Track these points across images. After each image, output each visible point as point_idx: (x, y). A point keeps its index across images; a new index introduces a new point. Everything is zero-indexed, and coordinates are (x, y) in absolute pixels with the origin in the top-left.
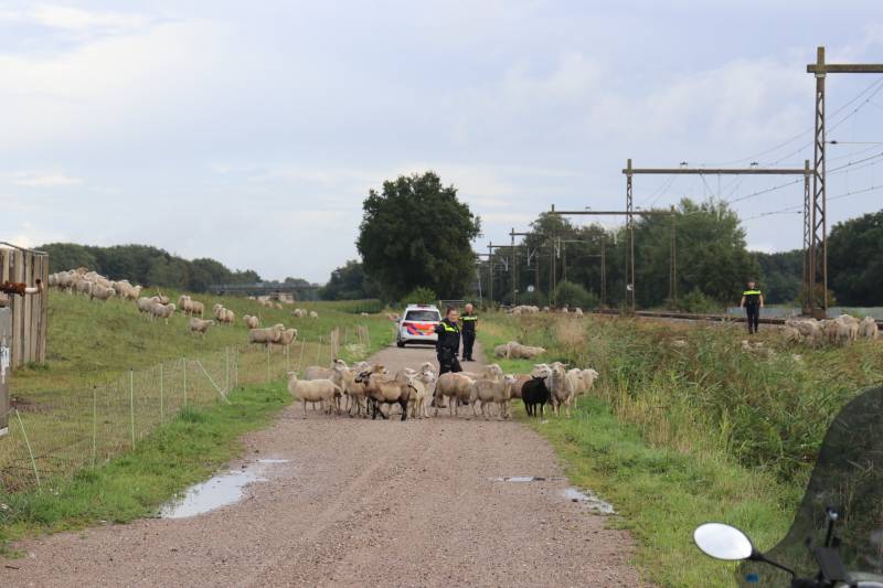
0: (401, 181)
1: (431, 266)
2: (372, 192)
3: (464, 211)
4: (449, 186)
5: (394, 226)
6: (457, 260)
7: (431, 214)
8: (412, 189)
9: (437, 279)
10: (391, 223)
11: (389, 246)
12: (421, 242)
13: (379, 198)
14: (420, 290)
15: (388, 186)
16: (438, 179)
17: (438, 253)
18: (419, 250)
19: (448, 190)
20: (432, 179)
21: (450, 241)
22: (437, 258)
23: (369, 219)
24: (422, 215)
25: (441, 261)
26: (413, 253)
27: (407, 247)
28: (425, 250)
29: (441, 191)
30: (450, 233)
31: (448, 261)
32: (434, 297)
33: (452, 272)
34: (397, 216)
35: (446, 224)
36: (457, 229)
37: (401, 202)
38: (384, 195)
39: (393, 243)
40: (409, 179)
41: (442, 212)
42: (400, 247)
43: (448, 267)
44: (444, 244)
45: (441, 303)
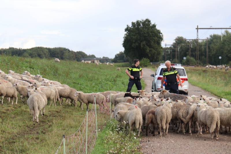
0: (138, 22)
1: (148, 51)
2: (128, 26)
3: (159, 32)
4: (154, 24)
5: (135, 37)
6: (157, 49)
7: (148, 33)
8: (141, 24)
9: (150, 55)
10: (134, 36)
11: (133, 44)
12: (144, 43)
13: (130, 28)
14: (144, 59)
15: (133, 23)
16: (150, 21)
17: (150, 46)
18: (144, 45)
19: (153, 25)
20: (148, 21)
21: (154, 42)
22: (150, 48)
23: (127, 35)
24: (145, 33)
25: (151, 49)
26: (142, 46)
27: (140, 44)
28: (146, 45)
29: (151, 25)
30: (154, 39)
31: (154, 49)
32: (149, 61)
33: (155, 53)
34: (136, 34)
35: (153, 36)
36: (157, 38)
37: (138, 29)
38: (132, 26)
39: (135, 43)
40: (140, 21)
41: (152, 32)
42: (137, 44)
43: (154, 51)
44: (152, 43)
45: (151, 63)
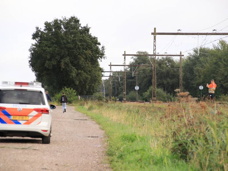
0: (56, 21)
1: (74, 74)
2: (37, 28)
3: (95, 41)
4: (86, 26)
5: (51, 49)
6: (90, 71)
7: (74, 41)
8: (62, 27)
9: (77, 83)
10: (49, 47)
11: (47, 62)
12: (67, 60)
13: (42, 32)
14: (66, 89)
15: (47, 25)
16: (78, 21)
17: (78, 66)
18: (66, 64)
19: (85, 27)
20: (75, 21)
21: (86, 59)
22: (77, 69)
23: (36, 45)
24: (68, 43)
25: (80, 71)
26: (63, 67)
27: (59, 62)
28: (70, 64)
29: (80, 28)
30: (85, 54)
31: (85, 71)
32: (75, 94)
33: (87, 78)
34: (53, 43)
35: (83, 49)
36: (90, 52)
37: (56, 34)
38: (45, 30)
39: (50, 60)
40: (60, 21)
41: (81, 41)
42: (54, 62)
43: (85, 75)
44: (82, 61)
45: (79, 97)
